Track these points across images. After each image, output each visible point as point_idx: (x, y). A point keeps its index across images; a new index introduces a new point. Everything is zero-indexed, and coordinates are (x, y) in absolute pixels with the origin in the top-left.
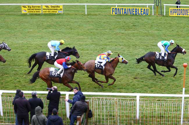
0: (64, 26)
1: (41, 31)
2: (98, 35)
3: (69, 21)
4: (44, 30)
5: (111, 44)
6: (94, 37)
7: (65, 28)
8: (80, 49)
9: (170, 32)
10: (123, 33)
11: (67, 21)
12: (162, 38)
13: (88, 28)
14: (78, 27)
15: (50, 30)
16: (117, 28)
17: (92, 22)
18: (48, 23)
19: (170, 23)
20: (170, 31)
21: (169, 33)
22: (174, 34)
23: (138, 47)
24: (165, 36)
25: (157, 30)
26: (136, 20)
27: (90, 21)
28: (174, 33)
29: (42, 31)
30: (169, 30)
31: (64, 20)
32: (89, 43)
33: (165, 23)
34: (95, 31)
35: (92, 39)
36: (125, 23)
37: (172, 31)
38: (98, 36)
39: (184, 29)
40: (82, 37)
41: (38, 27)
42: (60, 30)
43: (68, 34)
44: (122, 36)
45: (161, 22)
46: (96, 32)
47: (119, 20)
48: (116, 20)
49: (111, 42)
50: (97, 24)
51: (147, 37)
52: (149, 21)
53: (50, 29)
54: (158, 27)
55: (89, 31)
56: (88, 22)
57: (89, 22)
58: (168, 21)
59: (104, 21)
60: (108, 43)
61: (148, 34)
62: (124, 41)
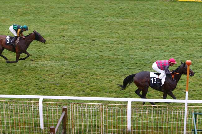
0: (44, 13)
1: (14, 19)
2: (87, 25)
3: (51, 7)
4: (19, 18)
5: (102, 36)
6: (81, 27)
7: (46, 15)
8: (63, 41)
9: (177, 21)
10: (118, 23)
11: (48, 7)
12: (167, 29)
13: (74, 16)
14: (62, 14)
15: (27, 18)
16: (111, 16)
17: (80, 8)
18: (25, 9)
19: (178, 10)
20: (177, 20)
21: (177, 23)
22: (182, 24)
23: (135, 40)
24: (171, 26)
25: (161, 18)
26: (136, 5)
27: (78, 7)
29: (17, 19)
30: (177, 19)
31: (45, 5)
32: (74, 34)
33: (172, 10)
34: (83, 19)
35: (79, 29)
36: (122, 10)
37: (181, 20)
38: (86, 26)
39: (195, 17)
40: (66, 27)
41: (12, 13)
42: (39, 18)
43: (49, 22)
44: (117, 25)
45: (167, 8)
46: (84, 21)
47: (114, 5)
48: (111, 5)
49: (102, 33)
50: (86, 10)
51: (148, 27)
52: (152, 7)
53: (27, 16)
54: (163, 15)
55: (76, 19)
56: (75, 7)
58: (176, 8)
59: (95, 7)
60: (99, 35)
61: (149, 23)
62: (119, 32)
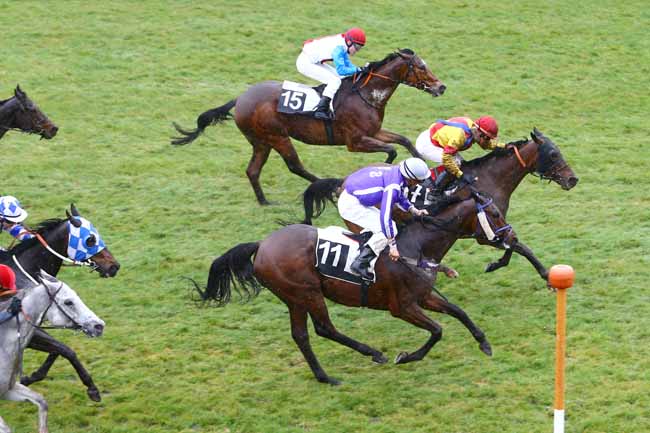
2: (90, 116)
9: (508, 86)
16: (205, 71)
17: (59, 36)
19: (509, 33)
20: (507, 80)
21: (506, 91)
22: (532, 97)
26: (317, 17)
27: (46, 32)
28: (531, 91)
30: (506, 73)
32: (32, 160)
33: (481, 33)
34: (73, 87)
36: (251, 40)
37: (524, 77)
38: (87, 120)
39: (591, 63)
45: (463, 28)
46: (80, 96)
47: (216, 21)
48: (199, 21)
50: (89, 48)
52: (388, 23)
54: (443, 59)
56: (37, 35)
57: (38, 41)
59: (127, 30)
